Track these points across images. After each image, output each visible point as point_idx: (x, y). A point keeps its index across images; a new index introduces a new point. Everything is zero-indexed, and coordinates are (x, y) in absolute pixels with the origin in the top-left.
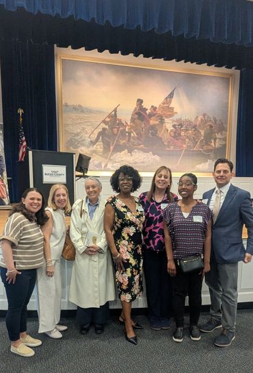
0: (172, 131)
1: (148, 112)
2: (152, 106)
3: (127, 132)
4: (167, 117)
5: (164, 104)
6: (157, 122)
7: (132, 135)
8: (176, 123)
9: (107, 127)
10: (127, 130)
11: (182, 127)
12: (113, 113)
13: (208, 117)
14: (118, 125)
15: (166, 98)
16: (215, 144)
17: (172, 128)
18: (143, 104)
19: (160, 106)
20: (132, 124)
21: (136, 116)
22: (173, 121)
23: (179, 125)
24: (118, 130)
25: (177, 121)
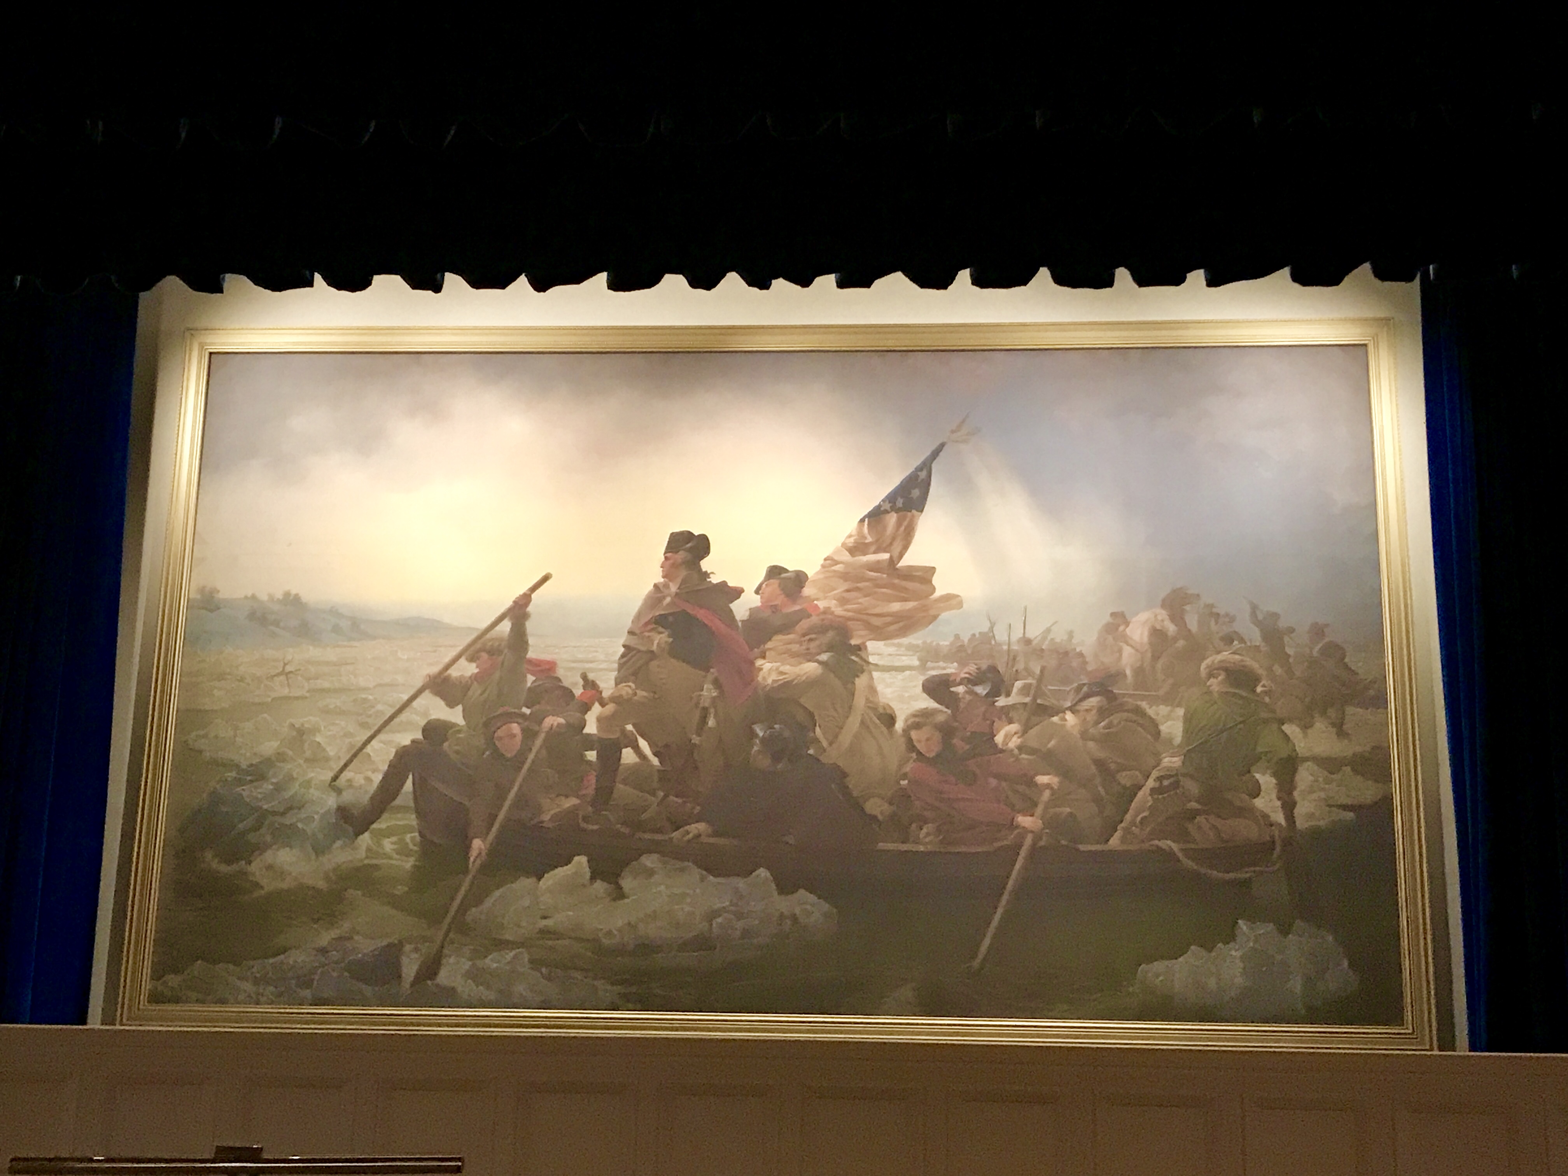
0: (920, 719)
1: (741, 609)
2: (775, 572)
3: (589, 742)
4: (880, 633)
5: (857, 548)
6: (810, 668)
7: (628, 756)
8: (951, 669)
9: (456, 716)
10: (591, 728)
11: (995, 692)
12: (506, 626)
13: (1212, 614)
14: (534, 697)
15: (875, 516)
16: (1289, 807)
17: (928, 703)
18: (706, 564)
19: (830, 561)
20: (626, 689)
21: (660, 639)
22: (931, 654)
23: (972, 681)
24: (529, 735)
25: (959, 652)
